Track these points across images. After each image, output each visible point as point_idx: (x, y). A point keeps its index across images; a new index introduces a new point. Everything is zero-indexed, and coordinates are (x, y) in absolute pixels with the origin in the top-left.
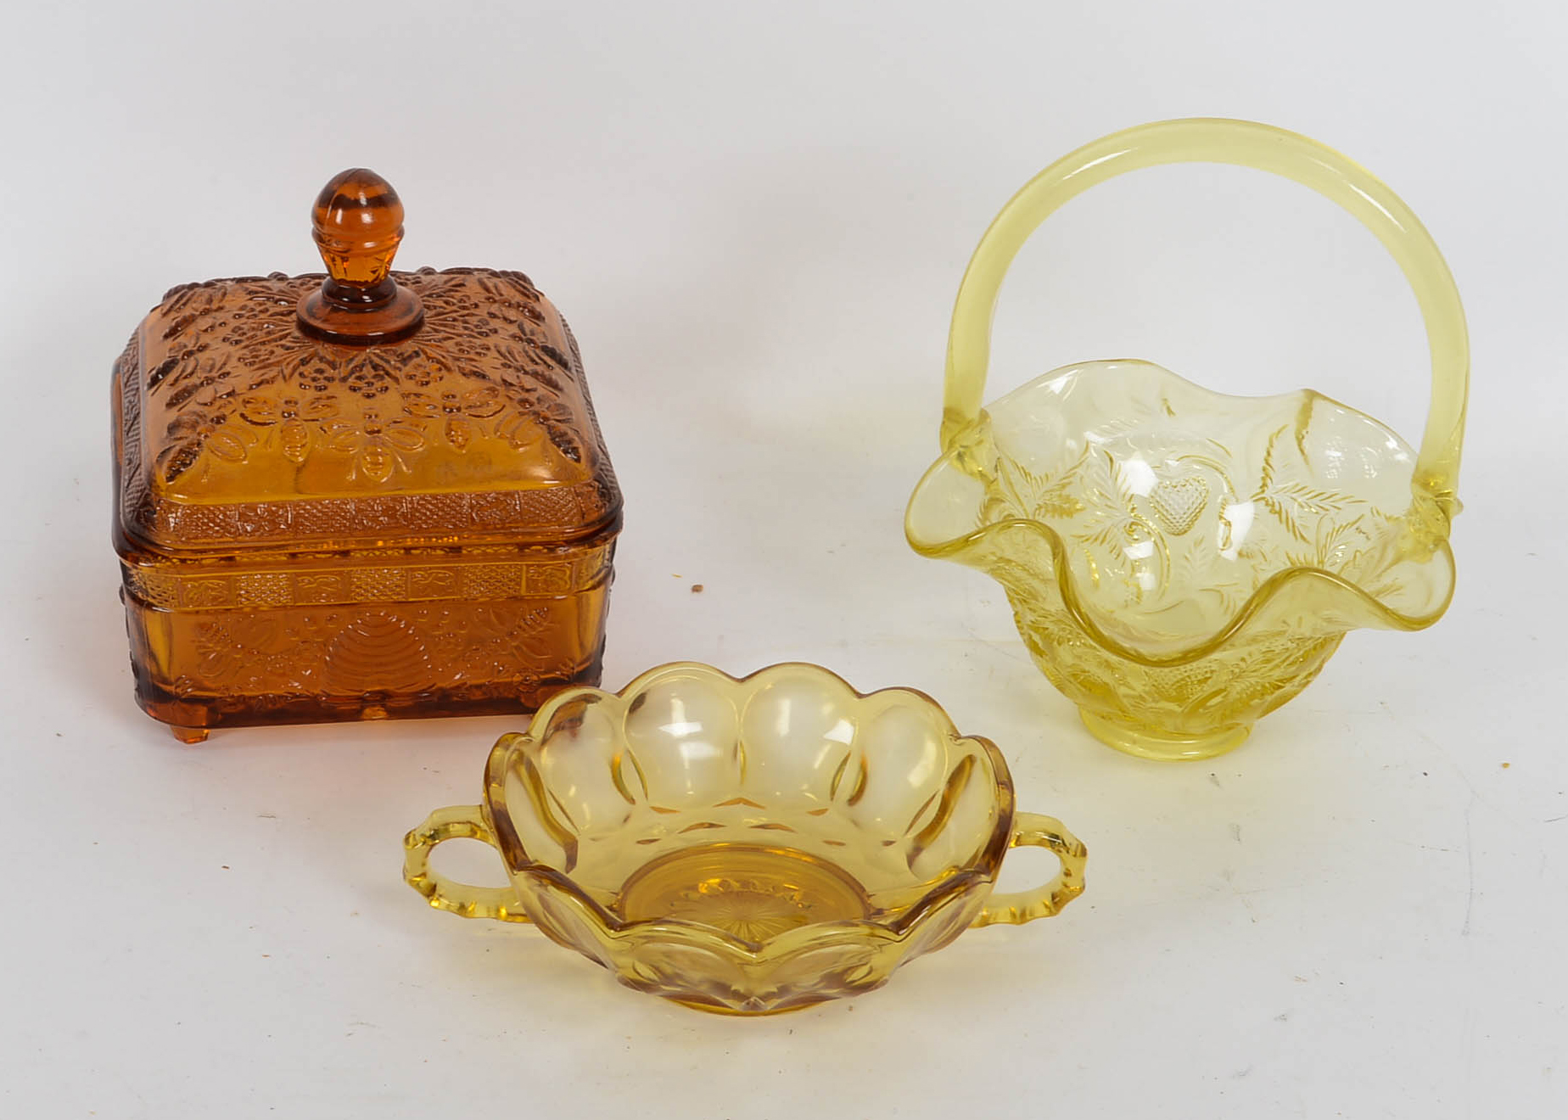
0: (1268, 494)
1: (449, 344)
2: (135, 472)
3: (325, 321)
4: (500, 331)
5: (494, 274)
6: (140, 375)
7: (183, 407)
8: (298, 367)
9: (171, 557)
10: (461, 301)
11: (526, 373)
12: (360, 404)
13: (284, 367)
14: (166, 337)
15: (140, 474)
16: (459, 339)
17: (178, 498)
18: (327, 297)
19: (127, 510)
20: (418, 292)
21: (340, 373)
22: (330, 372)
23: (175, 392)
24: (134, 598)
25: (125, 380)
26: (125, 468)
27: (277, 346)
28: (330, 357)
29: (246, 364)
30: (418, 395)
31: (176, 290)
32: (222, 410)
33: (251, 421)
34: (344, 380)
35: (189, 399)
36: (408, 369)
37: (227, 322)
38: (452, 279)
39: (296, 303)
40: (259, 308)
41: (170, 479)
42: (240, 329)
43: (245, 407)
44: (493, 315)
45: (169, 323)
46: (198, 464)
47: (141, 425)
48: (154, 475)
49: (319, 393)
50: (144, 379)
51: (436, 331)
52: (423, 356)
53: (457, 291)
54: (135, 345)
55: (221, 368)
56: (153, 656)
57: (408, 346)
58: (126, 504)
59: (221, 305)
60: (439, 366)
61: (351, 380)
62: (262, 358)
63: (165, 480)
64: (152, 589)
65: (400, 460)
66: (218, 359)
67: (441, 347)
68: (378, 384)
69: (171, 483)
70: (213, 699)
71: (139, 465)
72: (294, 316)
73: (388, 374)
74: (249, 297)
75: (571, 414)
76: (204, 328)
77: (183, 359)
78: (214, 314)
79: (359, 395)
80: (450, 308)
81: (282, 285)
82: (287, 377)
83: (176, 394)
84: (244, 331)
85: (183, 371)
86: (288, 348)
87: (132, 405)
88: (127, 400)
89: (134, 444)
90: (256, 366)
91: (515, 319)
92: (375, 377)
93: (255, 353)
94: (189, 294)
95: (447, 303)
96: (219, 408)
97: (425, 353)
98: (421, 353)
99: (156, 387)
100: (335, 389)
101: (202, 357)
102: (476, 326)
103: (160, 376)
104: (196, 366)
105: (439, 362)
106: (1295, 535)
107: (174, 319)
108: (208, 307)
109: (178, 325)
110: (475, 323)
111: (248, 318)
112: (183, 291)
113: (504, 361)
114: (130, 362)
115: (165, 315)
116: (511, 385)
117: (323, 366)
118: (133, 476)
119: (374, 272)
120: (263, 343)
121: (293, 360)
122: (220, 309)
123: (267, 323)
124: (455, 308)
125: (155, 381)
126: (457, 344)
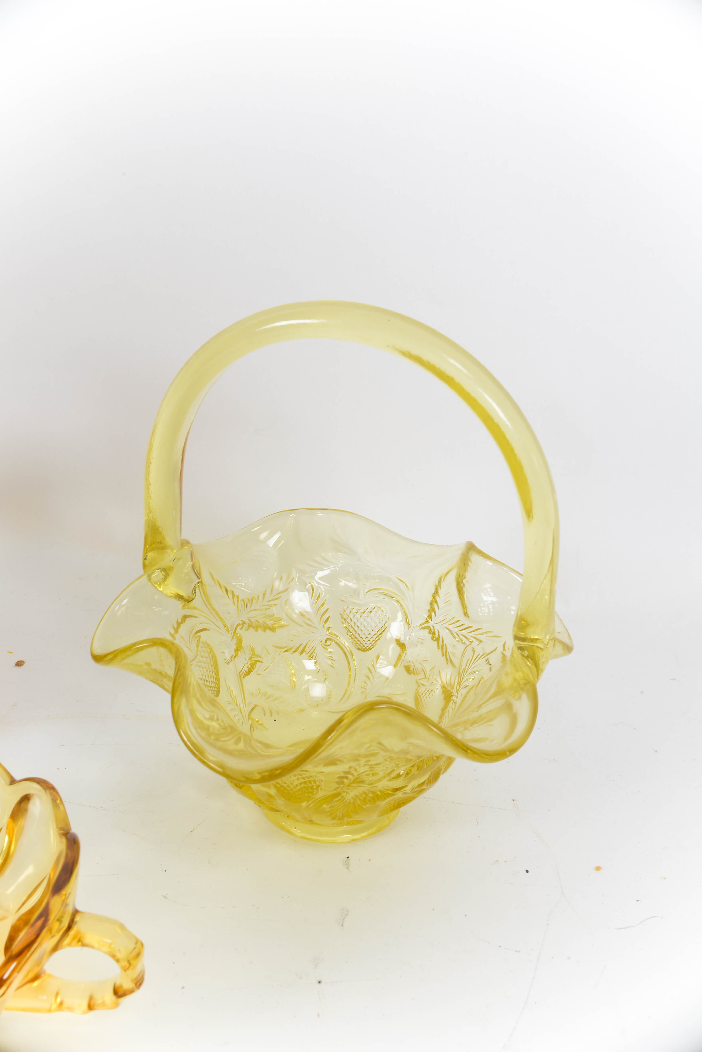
0: (431, 623)
106: (447, 660)
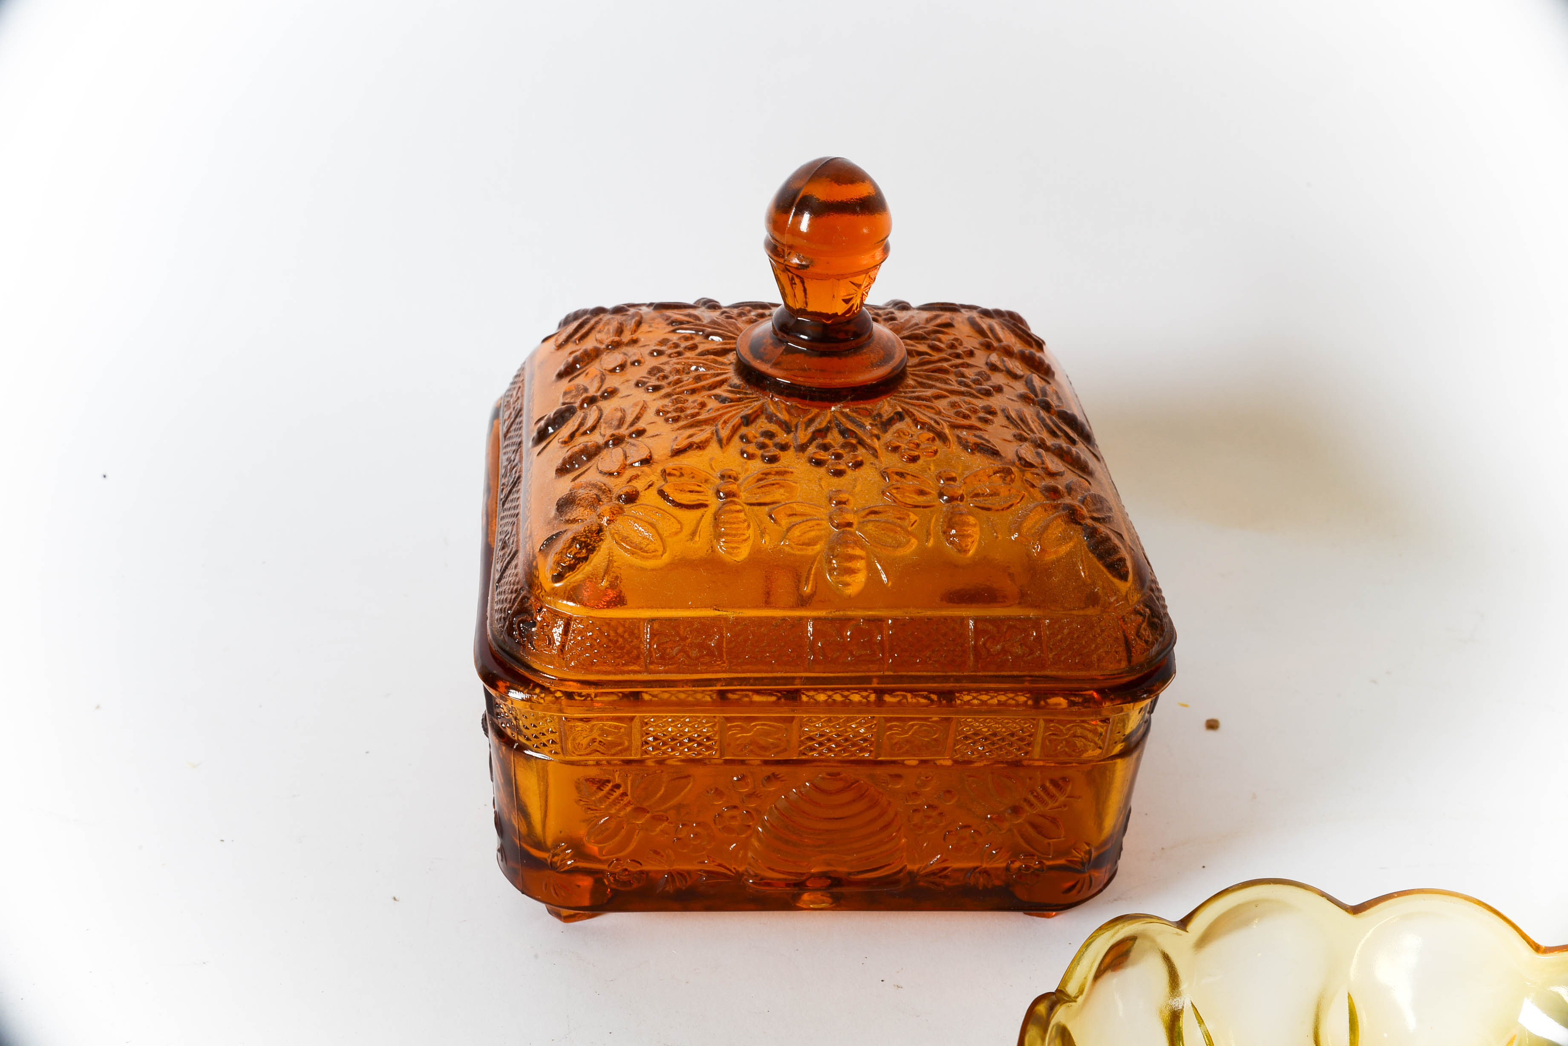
1: (942, 404)
2: (509, 563)
3: (776, 365)
4: (1005, 389)
5: (986, 313)
6: (524, 425)
7: (579, 476)
8: (739, 426)
9: (552, 689)
10: (952, 346)
11: (1047, 449)
12: (823, 484)
13: (720, 426)
14: (560, 376)
15: (516, 567)
16: (954, 398)
17: (567, 607)
18: (778, 332)
19: (497, 616)
20: (896, 330)
21: (796, 439)
22: (783, 437)
23: (569, 453)
24: (500, 734)
25: (505, 430)
26: (497, 553)
27: (710, 397)
28: (783, 416)
29: (667, 420)
30: (901, 475)
31: (576, 316)
32: (634, 483)
33: (672, 502)
34: (802, 448)
35: (589, 464)
36: (888, 437)
37: (642, 360)
38: (936, 317)
39: (735, 339)
40: (684, 344)
41: (559, 577)
42: (662, 370)
43: (665, 480)
44: (994, 368)
45: (563, 359)
46: (598, 559)
47: (521, 494)
48: (536, 568)
49: (769, 466)
50: (529, 431)
51: (922, 385)
52: (908, 420)
53: (943, 333)
54: (520, 384)
55: (632, 424)
56: (523, 811)
57: (886, 406)
58: (496, 607)
59: (635, 337)
60: (931, 435)
61: (812, 449)
62: (689, 412)
63: (550, 579)
64: (527, 728)
65: (879, 567)
66: (628, 412)
67: (933, 408)
68: (848, 457)
69: (557, 585)
70: (602, 872)
71: (516, 552)
72: (731, 357)
73: (861, 442)
74: (672, 328)
75: (1110, 509)
76: (611, 366)
77: (581, 406)
78: (624, 349)
79: (822, 470)
80: (936, 356)
81: (715, 315)
82: (724, 442)
83: (571, 457)
84: (666, 373)
85: (581, 424)
86: (724, 400)
87: (513, 466)
88: (506, 457)
89: (510, 520)
90: (681, 423)
91: (1022, 373)
92: (843, 446)
93: (680, 405)
94: (592, 322)
95: (933, 348)
96: (630, 481)
97: (911, 415)
98: (904, 414)
99: (544, 444)
100: (788, 459)
101: (608, 406)
102: (976, 382)
103: (551, 430)
104: (600, 418)
105: (931, 429)
107: (571, 353)
108: (617, 339)
109: (576, 361)
110: (974, 377)
111: (670, 356)
112: (585, 317)
113: (1017, 432)
114: (512, 407)
115: (560, 347)
116: (1031, 465)
117: (773, 428)
118: (506, 567)
119: (846, 301)
120: (693, 391)
121: (732, 417)
122: (634, 342)
123: (695, 363)
124: (943, 355)
125: (542, 436)
126: (953, 405)
